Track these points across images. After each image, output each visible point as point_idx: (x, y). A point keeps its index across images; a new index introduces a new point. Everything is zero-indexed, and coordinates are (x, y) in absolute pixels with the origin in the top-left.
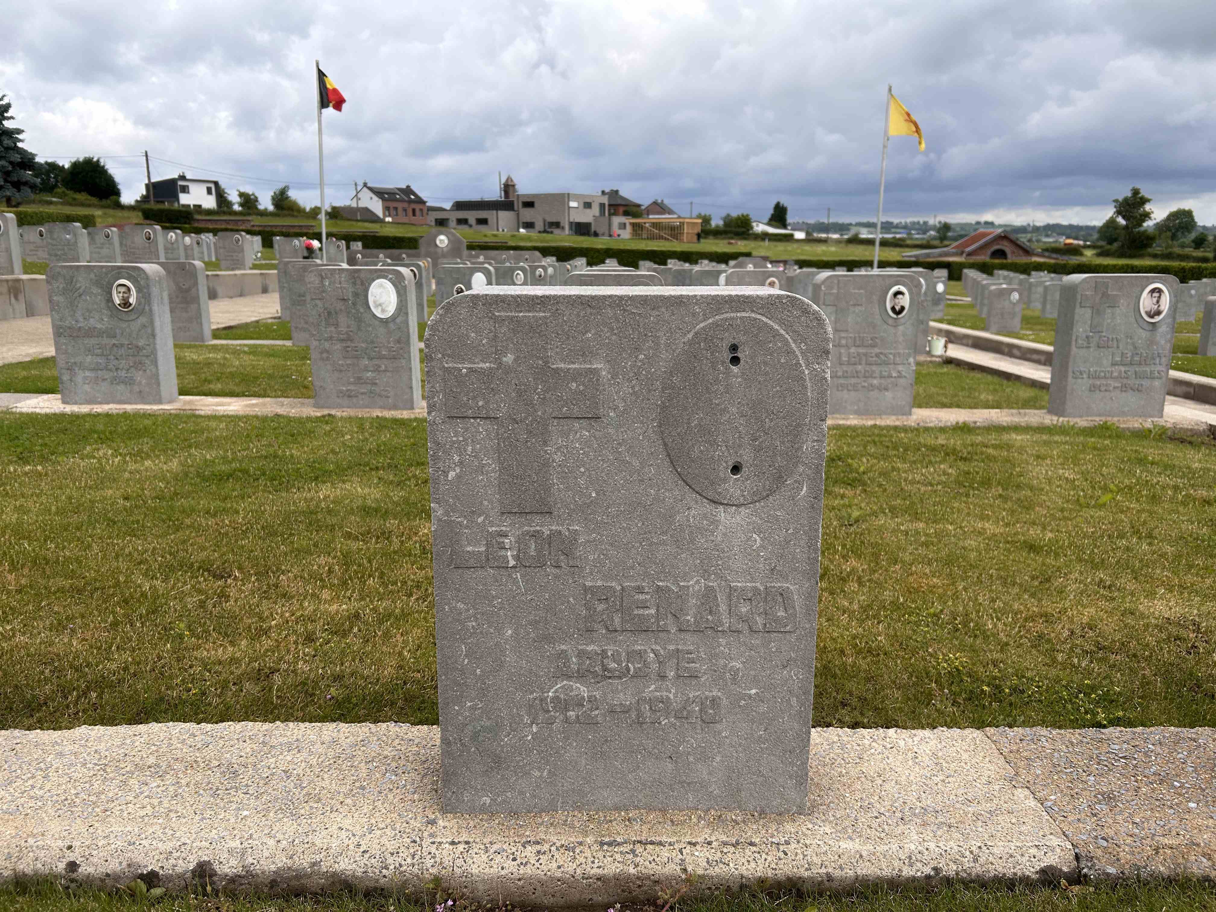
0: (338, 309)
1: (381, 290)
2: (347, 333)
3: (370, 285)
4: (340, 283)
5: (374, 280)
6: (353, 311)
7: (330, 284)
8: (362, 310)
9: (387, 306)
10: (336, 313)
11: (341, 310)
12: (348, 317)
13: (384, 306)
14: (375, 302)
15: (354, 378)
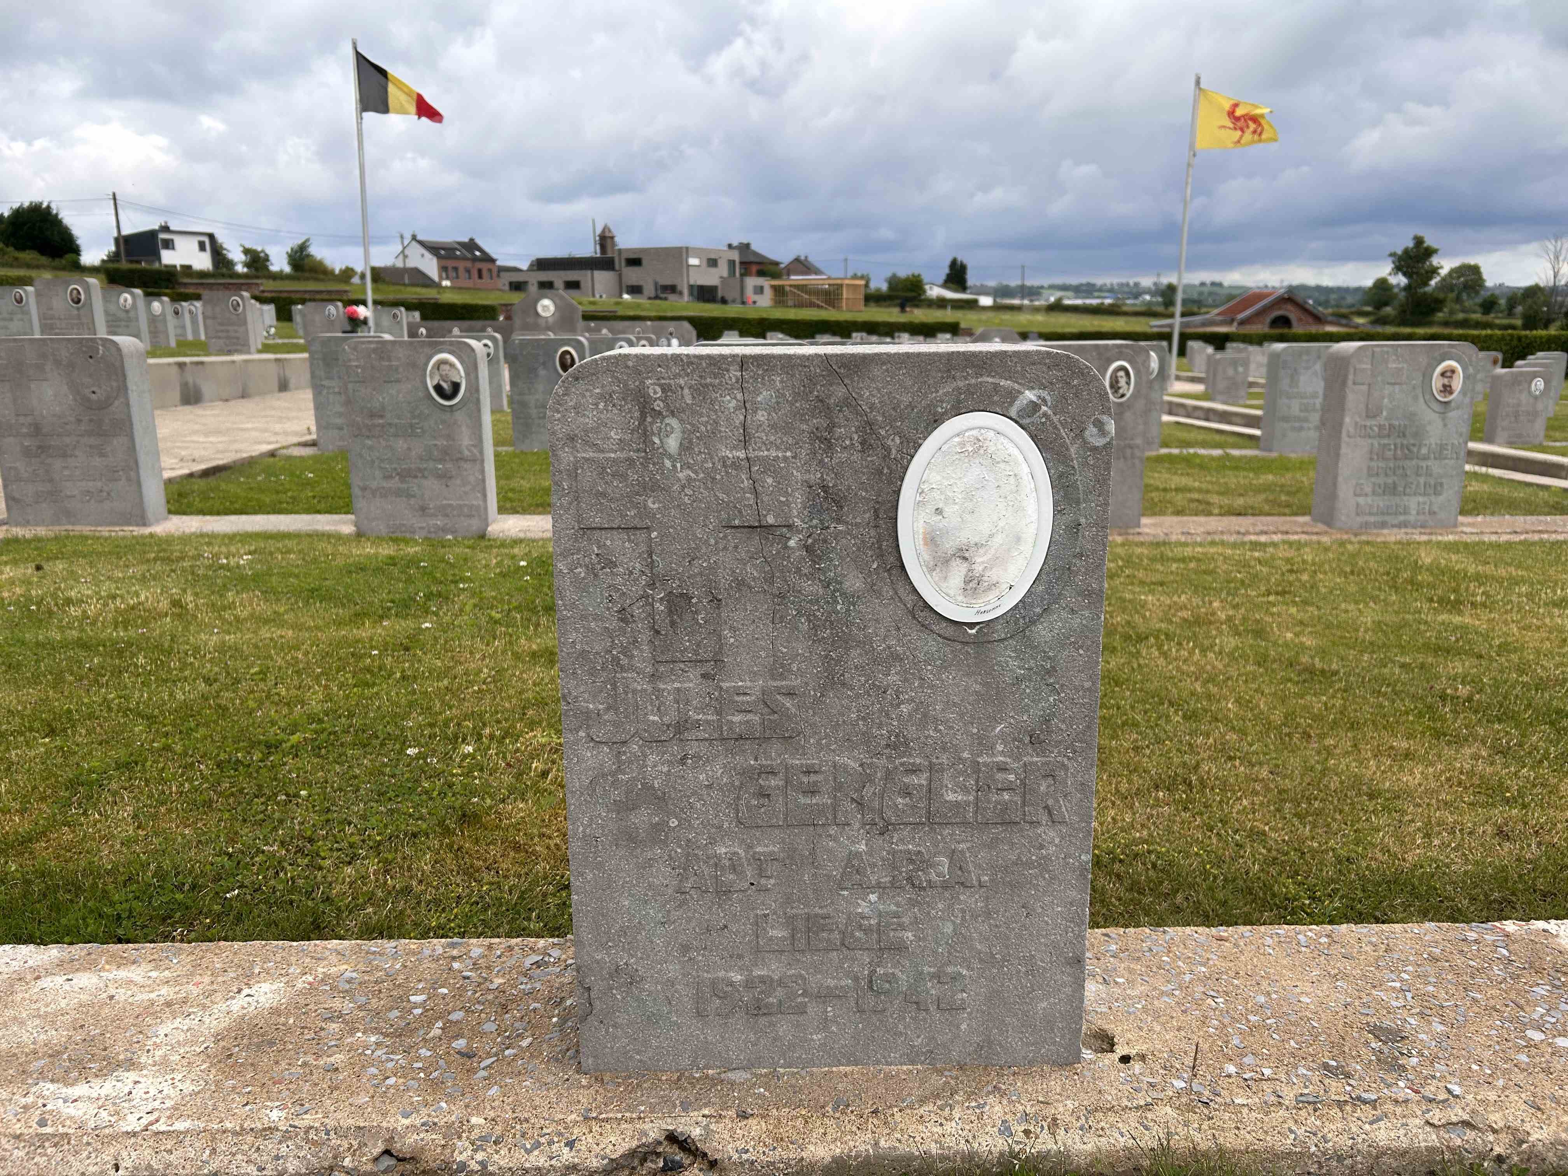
0: (724, 578)
1: (975, 471)
2: (766, 701)
3: (912, 446)
4: (745, 441)
5: (937, 421)
6: (811, 588)
7: (686, 447)
8: (854, 582)
9: (998, 560)
10: (716, 601)
11: (740, 583)
12: (776, 618)
13: (980, 560)
14: (932, 540)
15: (790, 921)
